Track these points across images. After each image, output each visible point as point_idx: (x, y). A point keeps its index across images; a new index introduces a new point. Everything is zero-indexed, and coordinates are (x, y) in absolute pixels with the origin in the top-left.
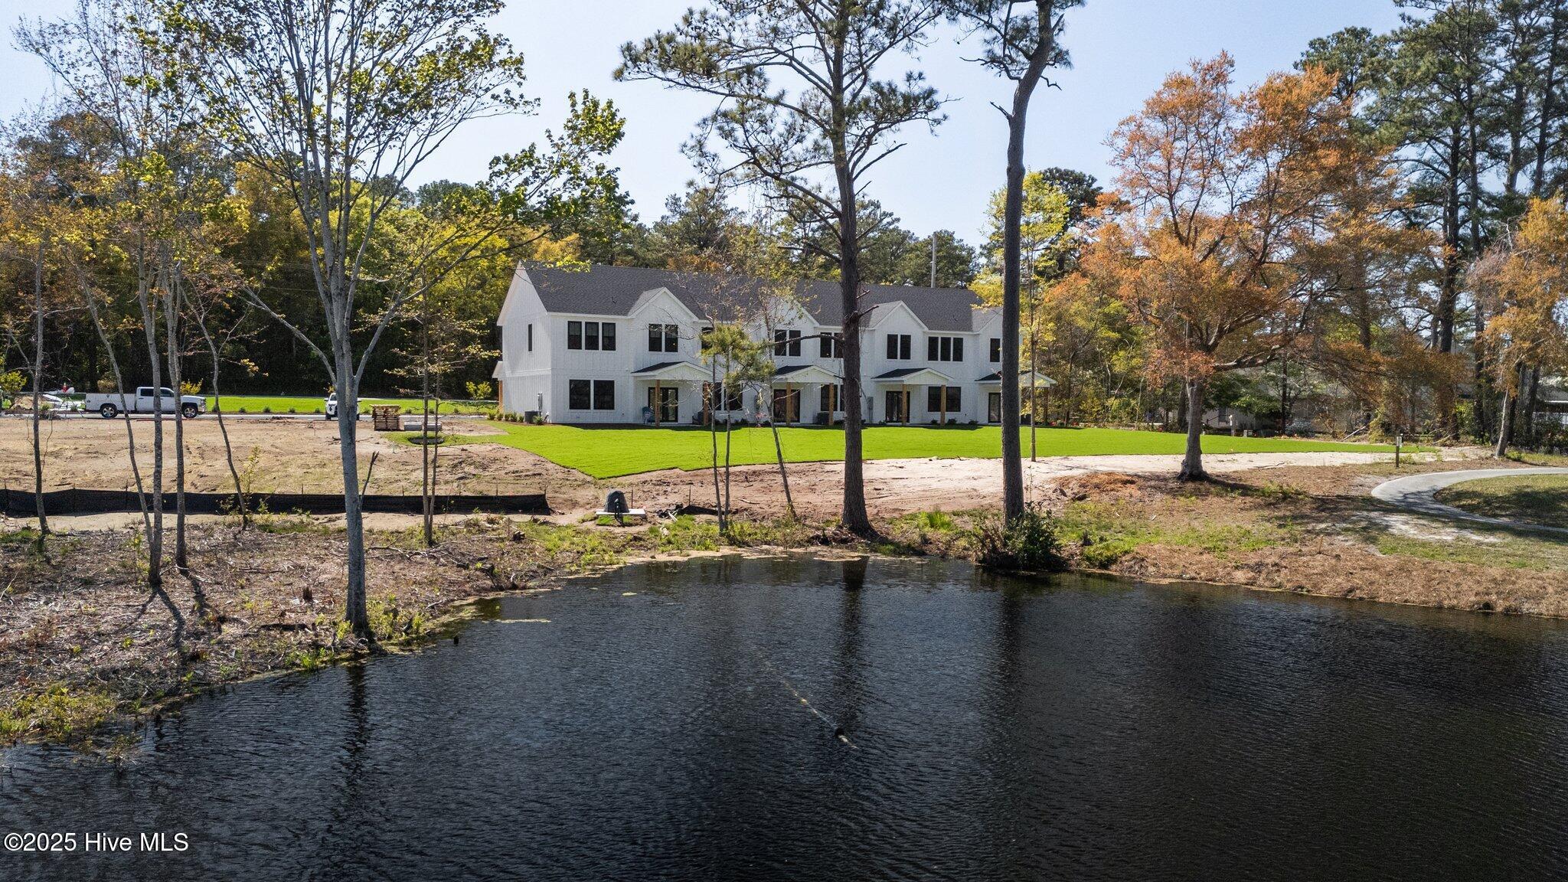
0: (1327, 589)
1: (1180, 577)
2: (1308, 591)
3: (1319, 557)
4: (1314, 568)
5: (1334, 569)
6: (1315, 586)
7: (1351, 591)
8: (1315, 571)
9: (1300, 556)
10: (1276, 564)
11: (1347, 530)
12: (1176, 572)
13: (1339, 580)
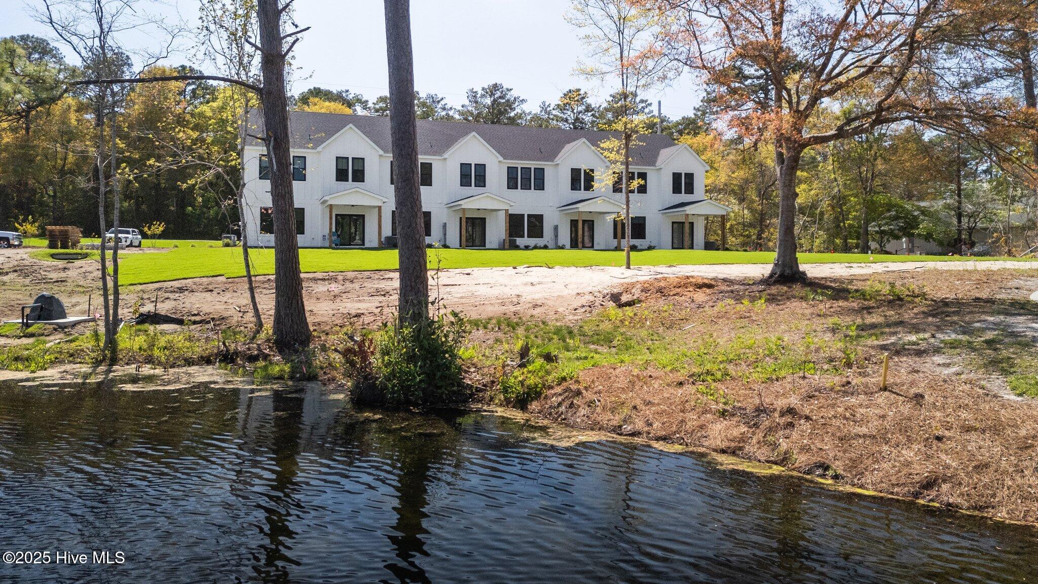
0: (878, 475)
1: (617, 430)
2: (836, 477)
3: (882, 398)
4: (864, 421)
5: (903, 427)
6: (854, 464)
7: (929, 484)
8: (864, 430)
9: (846, 393)
10: (791, 411)
11: (953, 345)
12: (616, 420)
13: (908, 454)
